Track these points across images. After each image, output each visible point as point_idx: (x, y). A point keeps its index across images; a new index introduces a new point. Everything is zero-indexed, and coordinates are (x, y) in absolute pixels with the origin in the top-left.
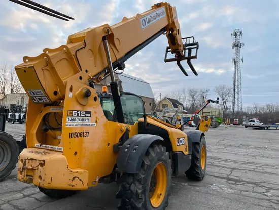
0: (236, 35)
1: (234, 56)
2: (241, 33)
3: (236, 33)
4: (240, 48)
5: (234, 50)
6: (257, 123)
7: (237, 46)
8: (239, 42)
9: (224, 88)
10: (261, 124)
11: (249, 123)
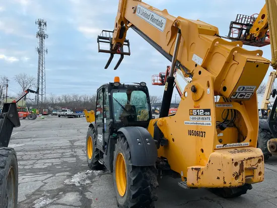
0: (40, 24)
1: (38, 46)
2: (45, 24)
3: (40, 23)
4: (44, 38)
5: (38, 40)
6: (69, 112)
7: (41, 36)
8: (43, 32)
9: (25, 77)
10: (72, 113)
11: (62, 113)
